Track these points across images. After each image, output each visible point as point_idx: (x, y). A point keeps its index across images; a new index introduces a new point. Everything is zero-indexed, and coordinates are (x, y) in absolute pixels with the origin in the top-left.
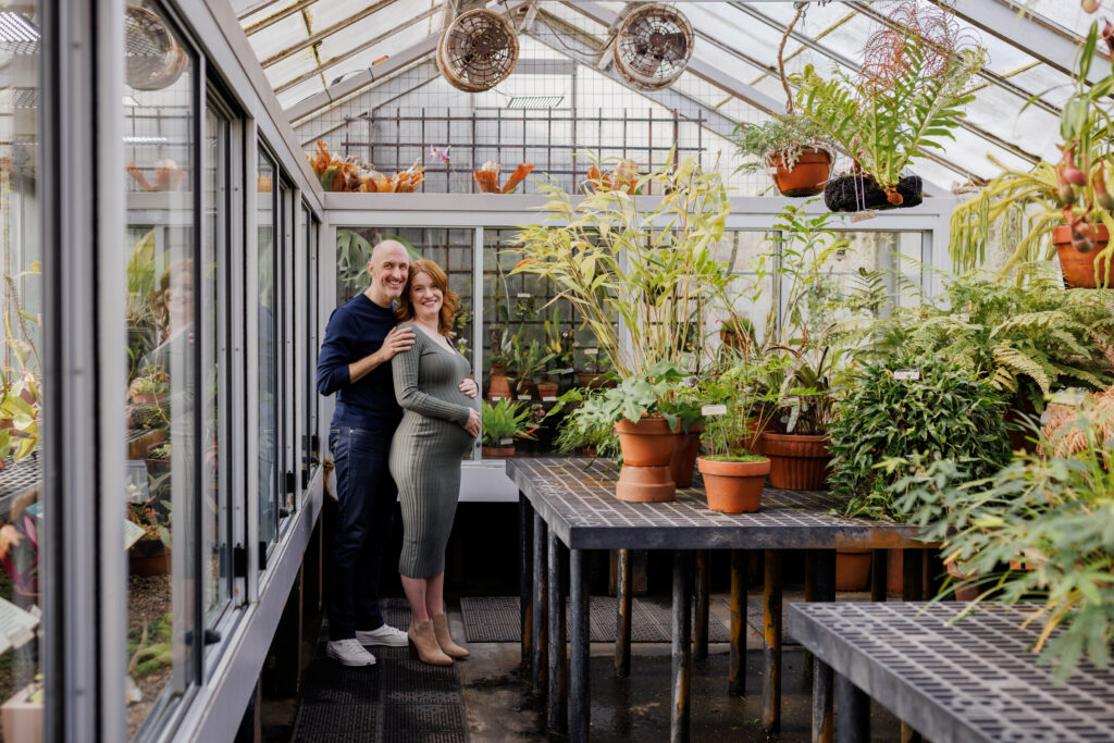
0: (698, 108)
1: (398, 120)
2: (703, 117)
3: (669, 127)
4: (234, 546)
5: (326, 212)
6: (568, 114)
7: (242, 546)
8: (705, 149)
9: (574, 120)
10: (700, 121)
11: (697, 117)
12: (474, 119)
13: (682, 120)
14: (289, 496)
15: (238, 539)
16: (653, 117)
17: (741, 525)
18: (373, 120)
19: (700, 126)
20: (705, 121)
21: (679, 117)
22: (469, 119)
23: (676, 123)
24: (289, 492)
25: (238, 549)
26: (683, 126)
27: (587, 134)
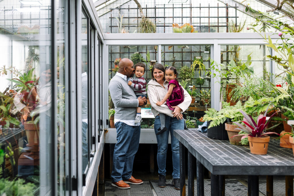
0: (235, 3)
1: (129, 9)
2: (237, 6)
3: (225, 9)
4: (72, 177)
5: (105, 40)
6: (189, 6)
7: (75, 177)
8: (238, 17)
9: (191, 8)
10: (236, 8)
11: (235, 6)
12: (155, 8)
13: (229, 7)
14: (93, 146)
15: (74, 173)
16: (219, 6)
17: (288, 165)
18: (120, 9)
19: (236, 9)
20: (238, 7)
21: (228, 6)
22: (154, 8)
23: (227, 8)
24: (93, 144)
25: (74, 179)
26: (230, 9)
27: (196, 12)
